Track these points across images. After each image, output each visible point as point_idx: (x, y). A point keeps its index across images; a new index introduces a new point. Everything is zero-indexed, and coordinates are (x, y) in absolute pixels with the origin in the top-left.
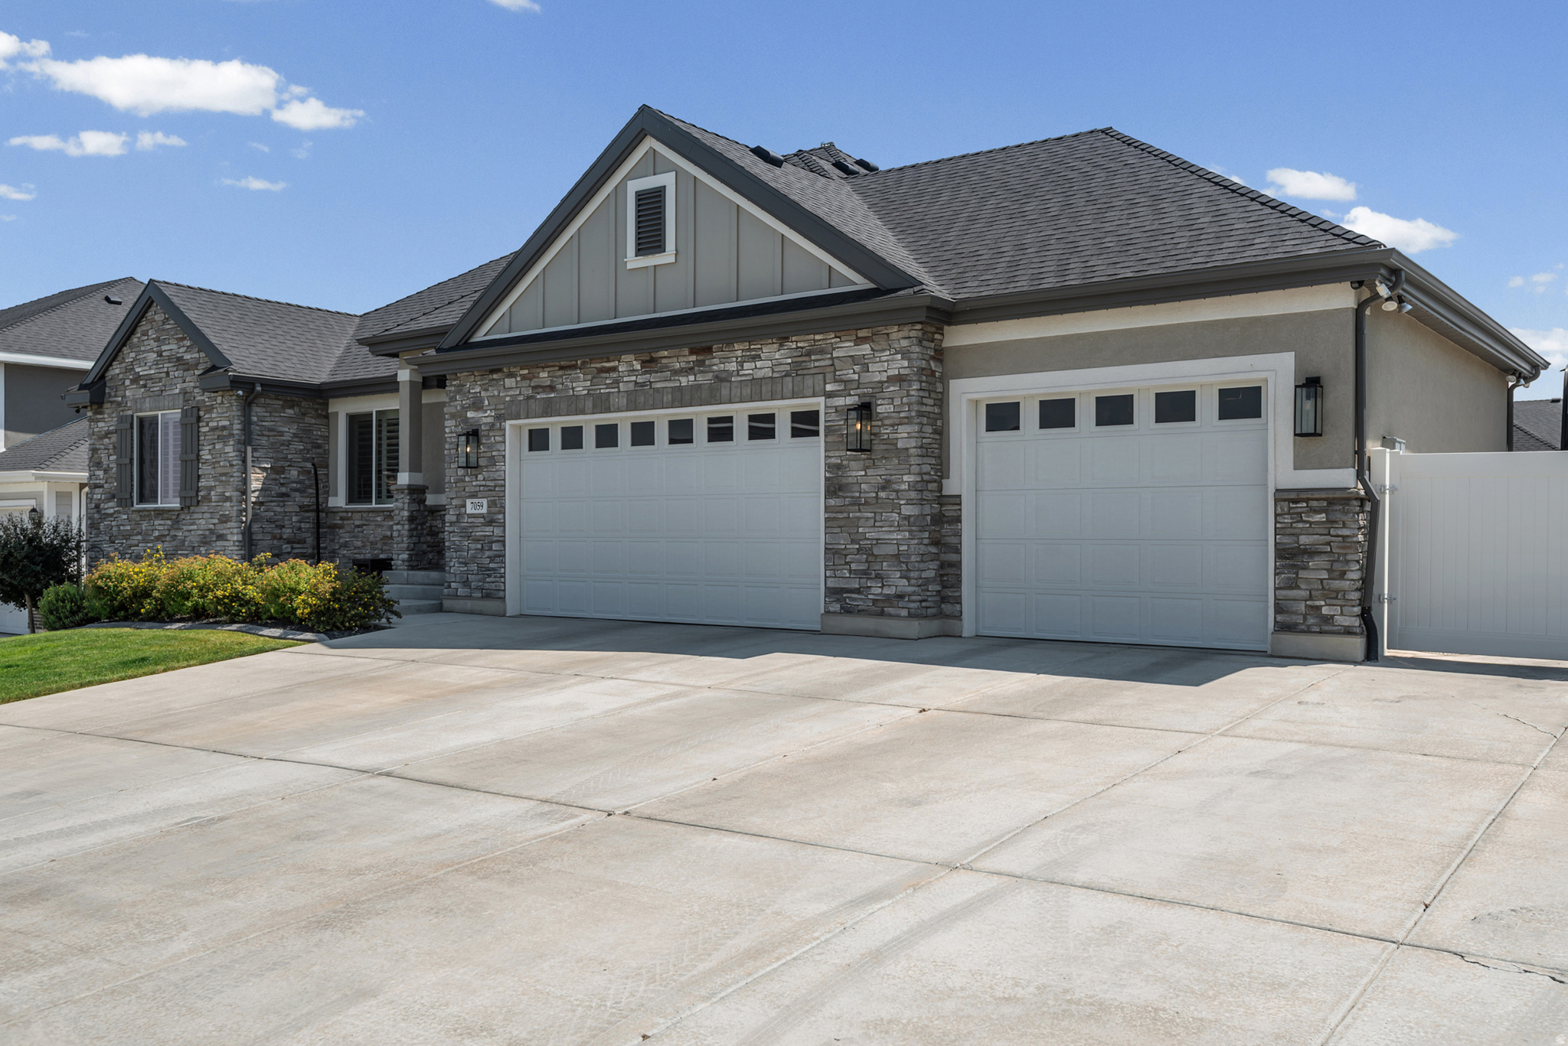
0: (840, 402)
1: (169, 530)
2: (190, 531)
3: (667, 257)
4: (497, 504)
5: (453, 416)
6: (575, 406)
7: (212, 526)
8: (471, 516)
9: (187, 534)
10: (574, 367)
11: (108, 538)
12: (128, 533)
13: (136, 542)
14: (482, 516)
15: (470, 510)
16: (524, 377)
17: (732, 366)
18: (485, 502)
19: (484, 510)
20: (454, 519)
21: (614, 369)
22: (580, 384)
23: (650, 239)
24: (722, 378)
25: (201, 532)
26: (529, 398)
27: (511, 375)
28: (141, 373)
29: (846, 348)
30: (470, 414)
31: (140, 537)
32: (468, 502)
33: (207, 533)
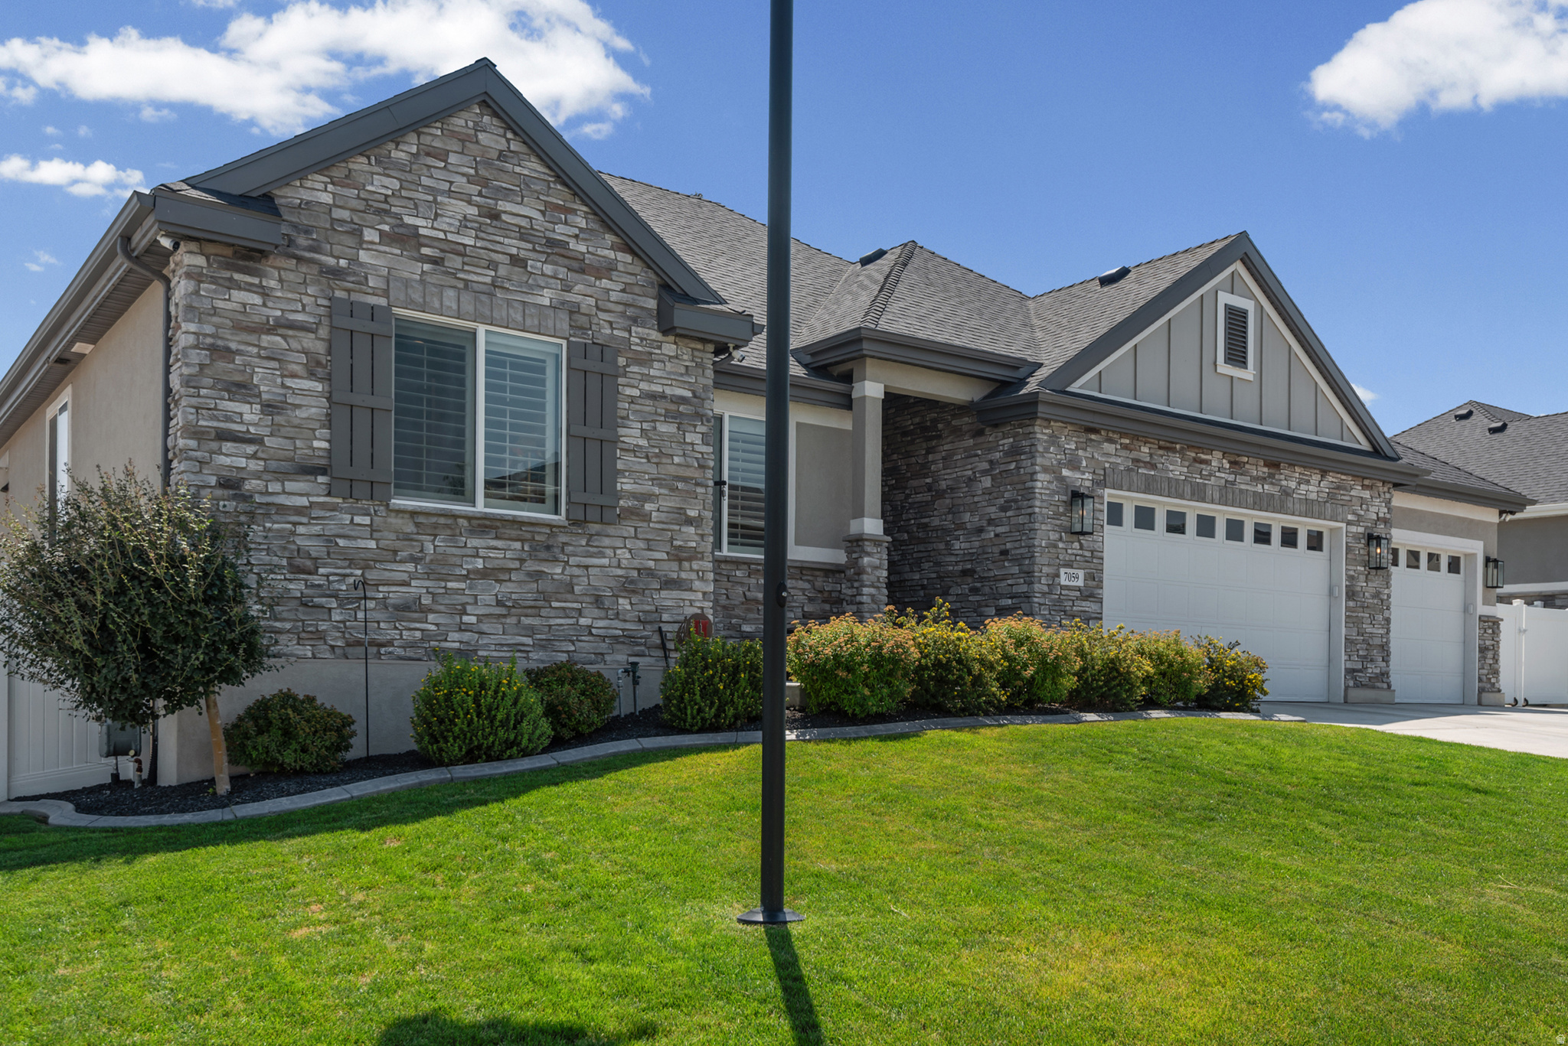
0: (1354, 529)
1: (522, 561)
2: (587, 567)
3: (1248, 374)
4: (1095, 577)
5: (1045, 470)
6: (1174, 489)
7: (651, 564)
8: (1063, 587)
9: (577, 571)
10: (1174, 450)
11: (284, 562)
12: (369, 555)
13: (405, 577)
14: (1079, 589)
15: (1063, 580)
16: (1125, 447)
17: (1293, 485)
18: (1081, 573)
19: (1080, 583)
20: (1046, 589)
21: (1207, 462)
22: (1176, 468)
23: (1237, 355)
24: (1286, 493)
25: (620, 572)
26: (1129, 470)
27: (1111, 441)
28: (422, 231)
29: (1357, 491)
30: (1065, 472)
31: (410, 567)
32: (1062, 571)
33: (635, 574)
